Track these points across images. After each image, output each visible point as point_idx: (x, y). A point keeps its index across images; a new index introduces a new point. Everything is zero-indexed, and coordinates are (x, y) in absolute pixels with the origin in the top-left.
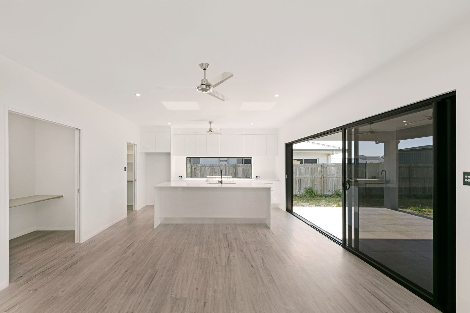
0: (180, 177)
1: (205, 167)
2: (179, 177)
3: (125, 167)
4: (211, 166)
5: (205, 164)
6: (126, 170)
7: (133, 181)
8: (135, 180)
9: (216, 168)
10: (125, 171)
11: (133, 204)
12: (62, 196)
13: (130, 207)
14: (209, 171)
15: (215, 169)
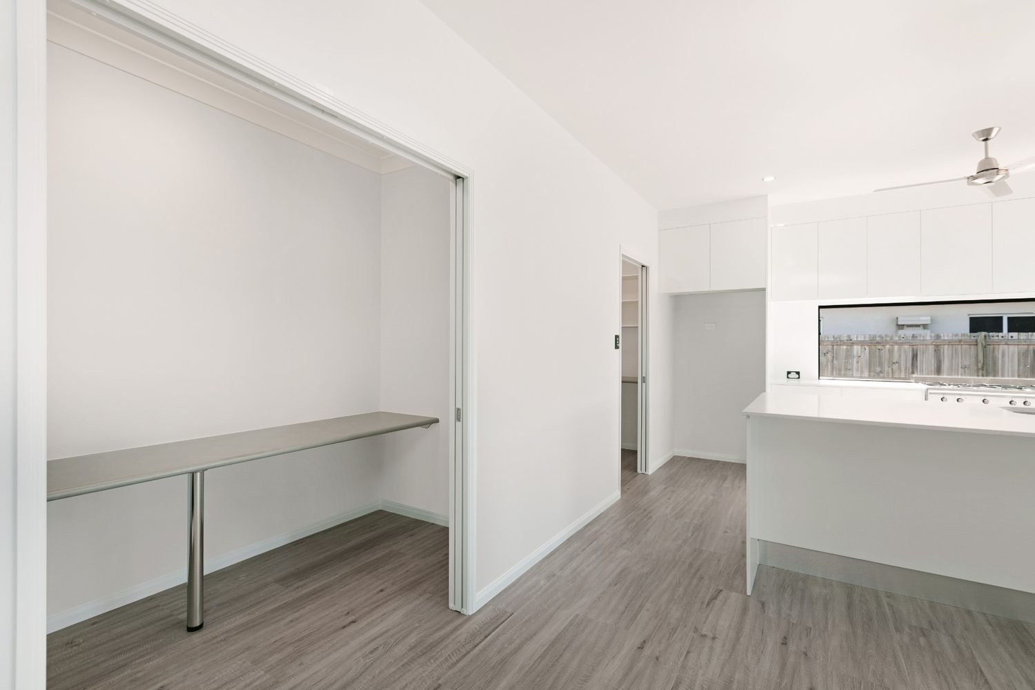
0: (793, 375)
1: (853, 344)
2: (789, 373)
3: (617, 337)
4: (874, 343)
5: (849, 336)
6: (620, 345)
7: (637, 383)
8: (644, 380)
9: (896, 347)
10: (617, 347)
11: (637, 448)
12: (437, 421)
13: (629, 457)
14: (866, 356)
15: (891, 352)
